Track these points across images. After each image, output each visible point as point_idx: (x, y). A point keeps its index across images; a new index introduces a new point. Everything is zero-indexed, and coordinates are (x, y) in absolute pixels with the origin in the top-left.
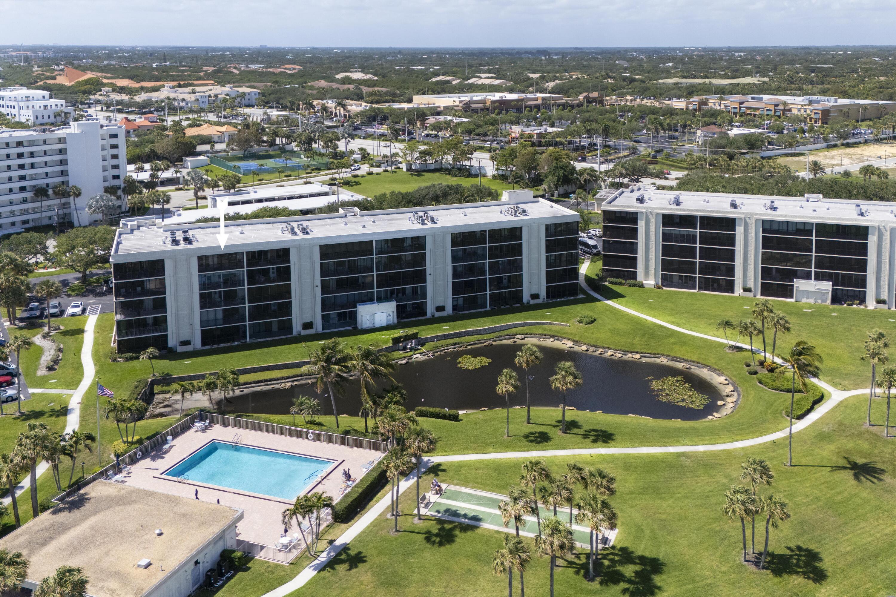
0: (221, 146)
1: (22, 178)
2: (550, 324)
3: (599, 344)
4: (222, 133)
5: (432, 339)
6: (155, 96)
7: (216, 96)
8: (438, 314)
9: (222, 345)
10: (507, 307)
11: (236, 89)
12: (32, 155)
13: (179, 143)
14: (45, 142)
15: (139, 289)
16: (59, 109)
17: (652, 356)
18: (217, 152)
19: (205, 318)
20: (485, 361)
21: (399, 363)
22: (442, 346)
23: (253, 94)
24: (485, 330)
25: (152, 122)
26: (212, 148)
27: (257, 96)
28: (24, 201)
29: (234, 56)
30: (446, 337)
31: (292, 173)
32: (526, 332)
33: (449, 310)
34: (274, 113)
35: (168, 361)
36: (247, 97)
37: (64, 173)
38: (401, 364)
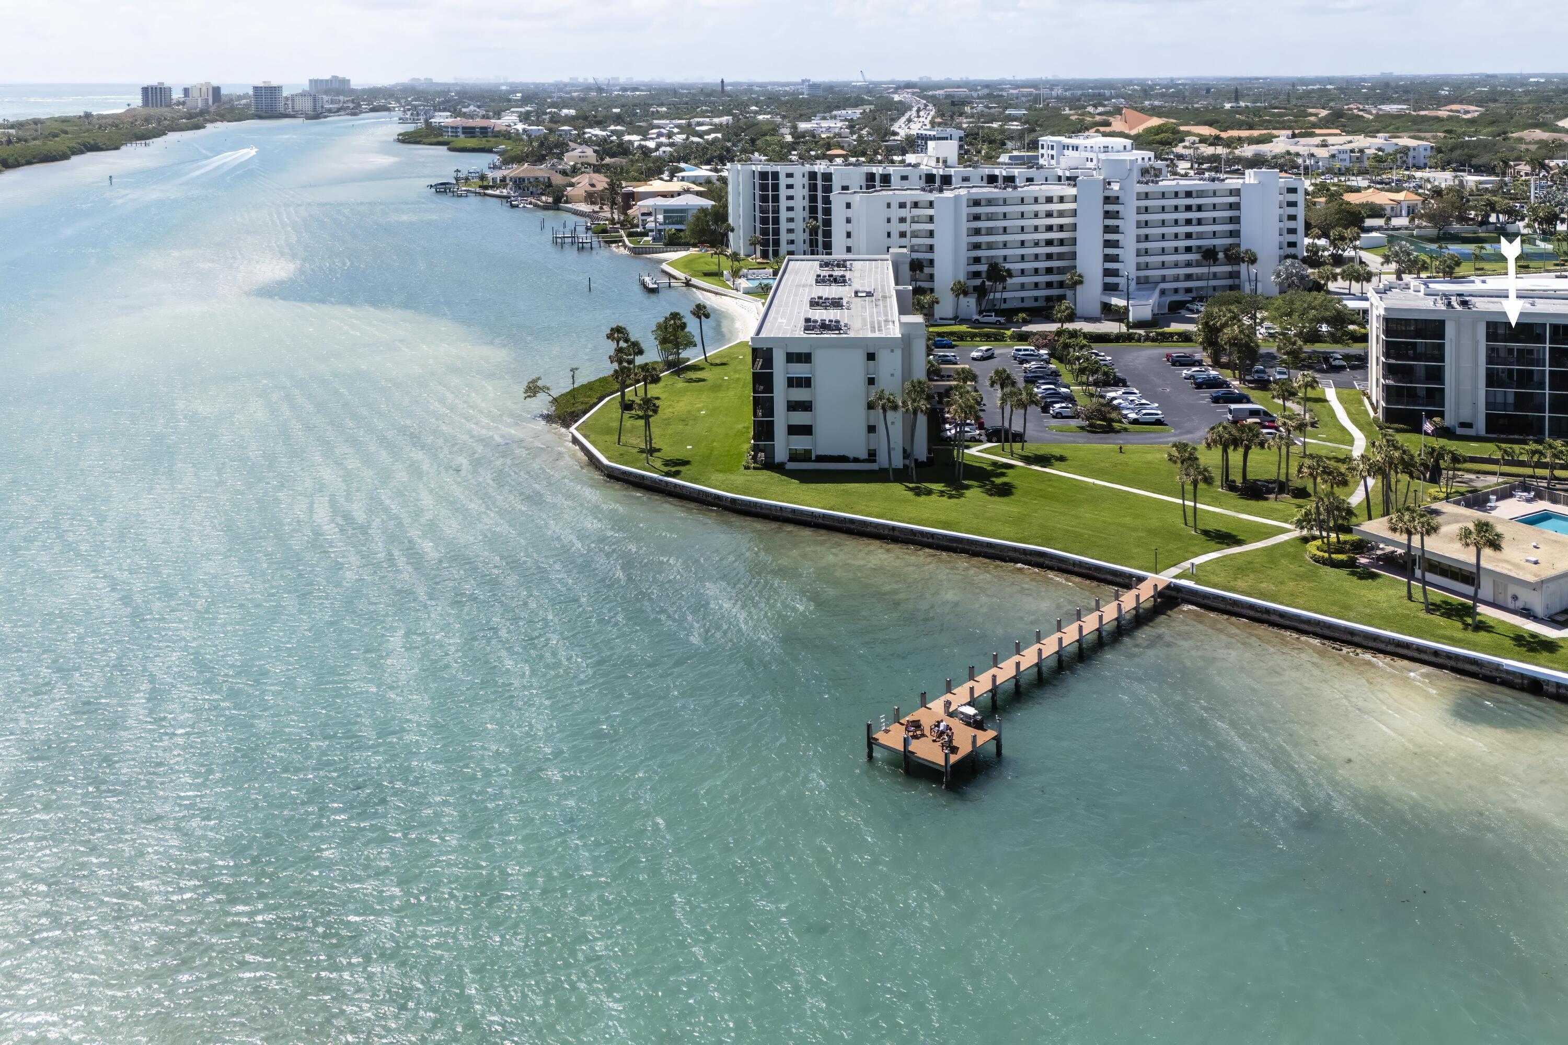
0: (1403, 221)
1: (1189, 236)
4: (1399, 202)
6: (1264, 148)
7: (1361, 151)
9: (1512, 436)
11: (1395, 141)
12: (1200, 208)
13: (1344, 211)
14: (1215, 194)
15: (1411, 352)
16: (1147, 164)
18: (1395, 229)
19: (1491, 400)
23: (1421, 150)
26: (1386, 224)
27: (1429, 153)
28: (1188, 264)
29: (1341, 89)
31: (1532, 264)
34: (1471, 180)
36: (1411, 154)
37: (1235, 234)
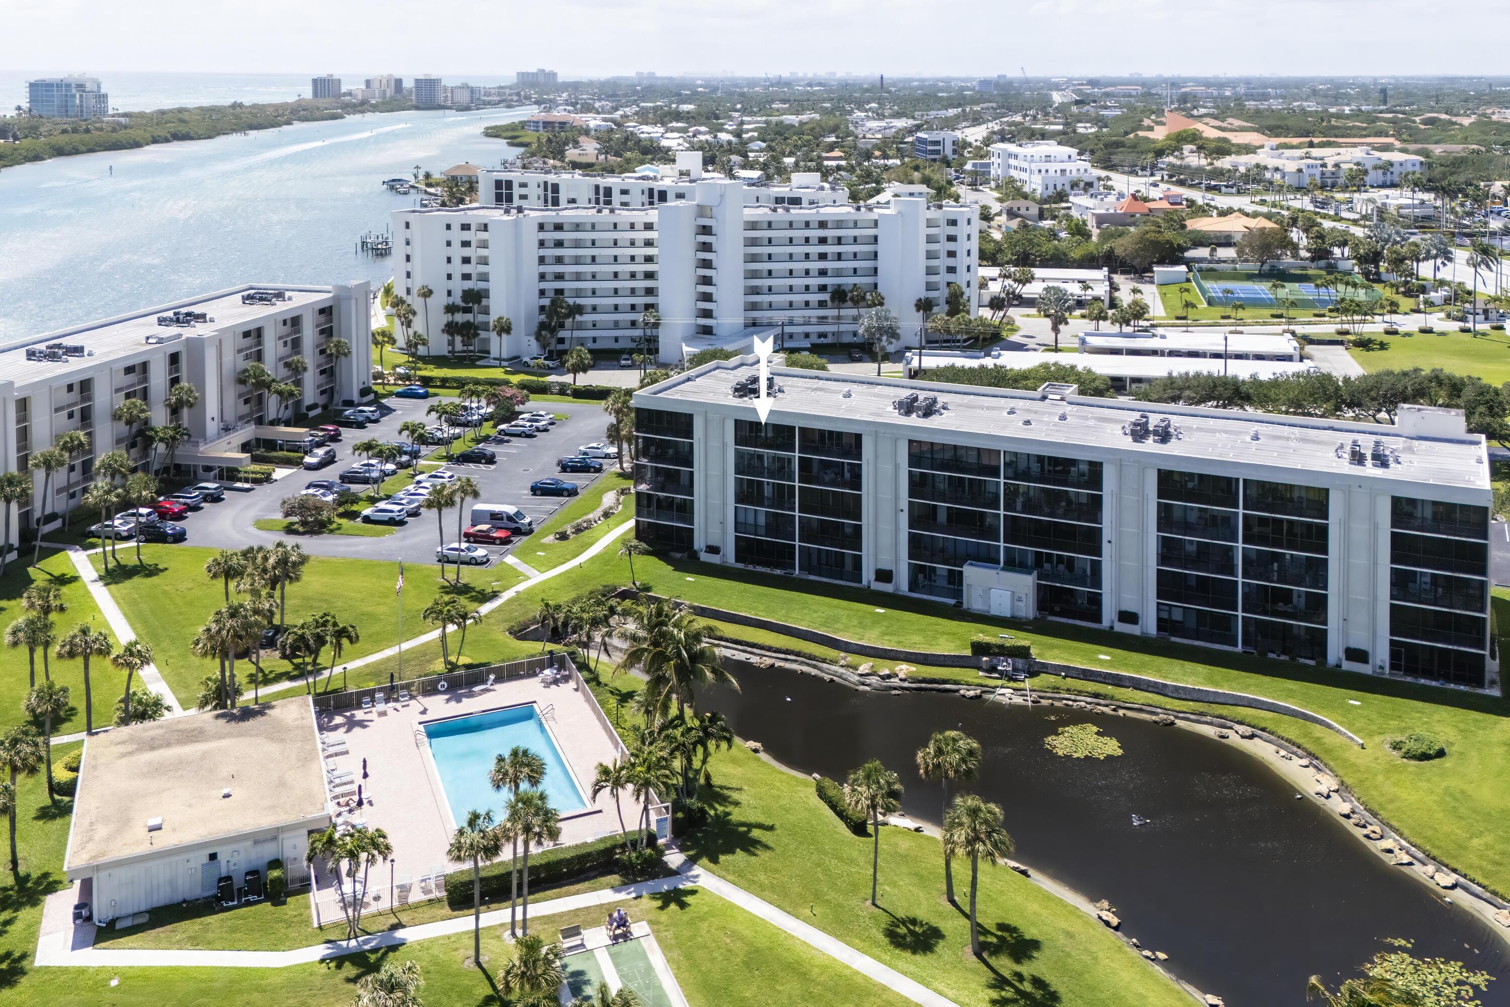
0: (1228, 253)
1: (823, 273)
2: (1329, 726)
3: (1383, 814)
5: (1055, 670)
7: (1336, 166)
8: (1122, 628)
9: (759, 569)
10: (1283, 658)
12: (839, 241)
13: (1146, 241)
14: (856, 225)
16: (1080, 175)
17: (1487, 895)
18: (1220, 261)
19: (742, 519)
20: (1111, 747)
21: (962, 692)
22: (1068, 690)
23: (1407, 165)
24: (1177, 688)
25: (1172, 204)
26: (1211, 255)
27: (1410, 169)
28: (822, 304)
30: (1087, 675)
32: (1263, 725)
33: (1149, 625)
35: (670, 568)
37: (872, 272)
38: (964, 696)
